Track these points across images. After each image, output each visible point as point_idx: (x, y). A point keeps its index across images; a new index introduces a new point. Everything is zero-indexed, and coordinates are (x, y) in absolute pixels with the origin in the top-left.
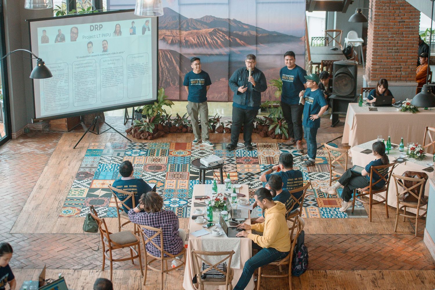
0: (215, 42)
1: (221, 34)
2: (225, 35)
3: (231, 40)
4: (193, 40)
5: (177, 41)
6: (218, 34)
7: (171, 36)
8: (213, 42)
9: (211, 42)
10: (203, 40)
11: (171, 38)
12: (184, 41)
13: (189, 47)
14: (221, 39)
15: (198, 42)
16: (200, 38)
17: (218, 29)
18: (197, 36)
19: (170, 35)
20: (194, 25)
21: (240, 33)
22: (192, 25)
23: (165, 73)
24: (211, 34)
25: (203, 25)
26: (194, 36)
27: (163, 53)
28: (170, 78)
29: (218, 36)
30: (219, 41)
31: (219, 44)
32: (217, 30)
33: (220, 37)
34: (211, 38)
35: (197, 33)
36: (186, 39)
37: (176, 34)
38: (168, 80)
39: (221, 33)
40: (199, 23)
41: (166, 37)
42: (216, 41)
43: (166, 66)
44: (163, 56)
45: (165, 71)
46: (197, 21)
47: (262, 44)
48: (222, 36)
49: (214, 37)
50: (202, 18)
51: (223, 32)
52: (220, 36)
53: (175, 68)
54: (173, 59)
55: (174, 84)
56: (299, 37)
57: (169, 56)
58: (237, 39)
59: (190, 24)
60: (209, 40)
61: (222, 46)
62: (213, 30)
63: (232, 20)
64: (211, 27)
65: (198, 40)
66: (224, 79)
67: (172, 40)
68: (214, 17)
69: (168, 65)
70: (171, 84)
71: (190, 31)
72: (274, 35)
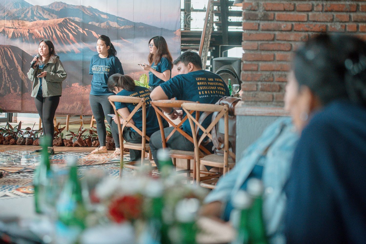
0: (65, 35)
1: (73, 26)
2: (79, 27)
3: (86, 33)
4: (39, 33)
5: (19, 34)
6: (69, 25)
7: (13, 28)
8: (63, 36)
9: (61, 36)
10: (51, 33)
11: (12, 30)
12: (28, 34)
13: (34, 43)
14: (73, 32)
15: (45, 36)
16: (47, 31)
17: (70, 19)
18: (44, 28)
19: (11, 26)
20: (40, 14)
21: (97, 24)
22: (38, 14)
23: (5, 76)
24: (60, 25)
25: (51, 14)
26: (40, 27)
27: (3, 50)
28: (10, 83)
29: (69, 28)
30: (70, 35)
31: (71, 38)
32: (68, 20)
33: (71, 30)
34: (61, 30)
35: (43, 24)
36: (31, 31)
37: (18, 25)
38: (8, 85)
39: (73, 24)
40: (46, 11)
41: (6, 30)
42: (67, 35)
43: (6, 66)
44: (2, 53)
45: (4, 73)
46: (43, 9)
47: (124, 38)
48: (74, 28)
49: (65, 29)
50: (50, 5)
51: (76, 23)
52: (71, 28)
53: (16, 69)
54: (14, 57)
55: (15, 90)
56: (173, 30)
57: (9, 53)
58: (93, 32)
59: (35, 13)
60: (58, 33)
61: (74, 40)
62: (64, 21)
63: (87, 8)
64: (60, 17)
65: (45, 33)
66: (77, 84)
67: (14, 33)
68: (65, 4)
69: (8, 65)
70: (11, 89)
71: (35, 22)
72: (140, 27)
